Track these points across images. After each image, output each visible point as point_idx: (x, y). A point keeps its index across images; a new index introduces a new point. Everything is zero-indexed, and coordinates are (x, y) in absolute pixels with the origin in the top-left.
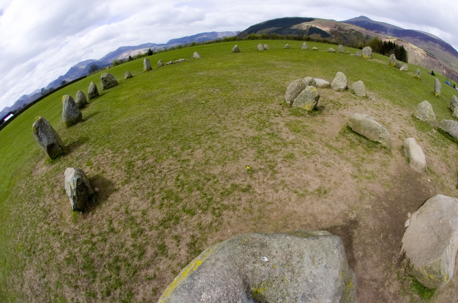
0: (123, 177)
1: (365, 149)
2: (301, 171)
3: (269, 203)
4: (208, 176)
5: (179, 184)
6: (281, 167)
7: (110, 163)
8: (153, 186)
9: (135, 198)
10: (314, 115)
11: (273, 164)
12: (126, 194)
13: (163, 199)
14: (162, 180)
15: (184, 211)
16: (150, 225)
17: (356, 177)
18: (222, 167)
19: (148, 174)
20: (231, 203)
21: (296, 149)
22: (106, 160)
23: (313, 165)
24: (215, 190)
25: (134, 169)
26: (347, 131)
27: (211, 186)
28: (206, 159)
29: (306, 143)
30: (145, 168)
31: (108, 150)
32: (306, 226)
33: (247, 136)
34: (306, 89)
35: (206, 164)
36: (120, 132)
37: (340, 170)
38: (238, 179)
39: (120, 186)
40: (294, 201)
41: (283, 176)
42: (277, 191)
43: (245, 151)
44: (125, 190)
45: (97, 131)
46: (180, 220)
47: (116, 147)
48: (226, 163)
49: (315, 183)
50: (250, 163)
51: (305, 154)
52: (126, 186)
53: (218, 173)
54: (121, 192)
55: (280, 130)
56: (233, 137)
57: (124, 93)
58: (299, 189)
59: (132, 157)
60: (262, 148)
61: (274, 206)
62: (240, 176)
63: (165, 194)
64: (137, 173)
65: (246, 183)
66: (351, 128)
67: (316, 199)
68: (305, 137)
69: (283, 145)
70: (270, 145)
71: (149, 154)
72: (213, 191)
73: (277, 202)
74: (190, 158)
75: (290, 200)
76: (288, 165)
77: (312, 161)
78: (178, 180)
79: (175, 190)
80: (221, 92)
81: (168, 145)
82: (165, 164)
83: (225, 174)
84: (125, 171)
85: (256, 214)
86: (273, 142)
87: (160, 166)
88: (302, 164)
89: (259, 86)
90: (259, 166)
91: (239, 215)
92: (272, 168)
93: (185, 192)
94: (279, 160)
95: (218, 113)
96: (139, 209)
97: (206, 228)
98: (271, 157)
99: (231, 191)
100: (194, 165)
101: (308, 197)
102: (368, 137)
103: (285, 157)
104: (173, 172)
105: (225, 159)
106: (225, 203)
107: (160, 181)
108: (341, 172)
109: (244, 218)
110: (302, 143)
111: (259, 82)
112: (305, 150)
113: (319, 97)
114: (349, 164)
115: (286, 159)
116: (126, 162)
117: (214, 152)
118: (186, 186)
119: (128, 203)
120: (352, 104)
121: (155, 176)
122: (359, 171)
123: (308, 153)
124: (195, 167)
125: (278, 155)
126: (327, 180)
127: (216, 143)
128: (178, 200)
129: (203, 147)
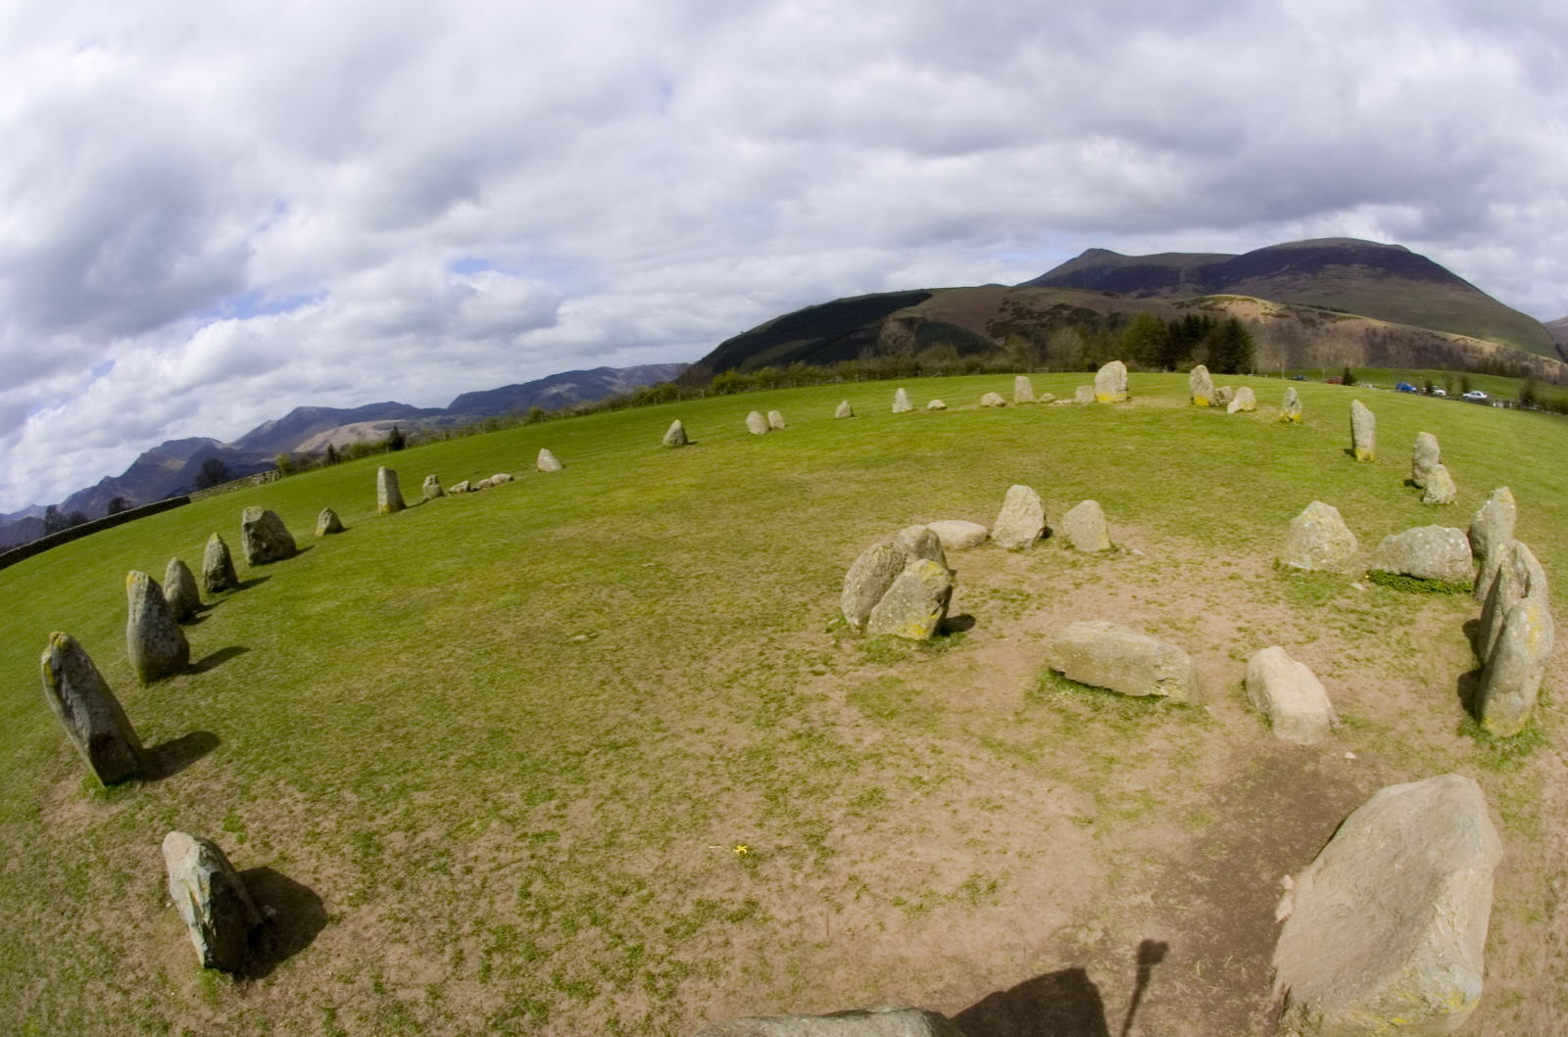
0: (352, 880)
1: (1115, 727)
2: (907, 838)
3: (817, 946)
4: (619, 883)
5: (532, 908)
6: (843, 836)
7: (302, 831)
8: (451, 915)
9: (399, 948)
10: (939, 651)
11: (817, 830)
12: (368, 935)
13: (488, 953)
14: (477, 896)
15: (561, 988)
16: (458, 1027)
17: (1090, 822)
18: (660, 853)
19: (432, 876)
20: (700, 956)
21: (889, 773)
22: (287, 819)
23: (945, 814)
24: (648, 921)
25: (381, 857)
26: (1049, 685)
27: (632, 910)
28: (609, 830)
29: (918, 750)
30: (417, 856)
31: (291, 789)
32: (942, 992)
33: (730, 750)
34: (906, 573)
35: (610, 844)
36: (321, 729)
37: (1035, 813)
38: (714, 887)
39: (345, 908)
40: (897, 929)
41: (854, 863)
42: (839, 909)
43: (726, 797)
44: (364, 923)
45: (243, 716)
46: (551, 1014)
47: (314, 780)
48: (675, 839)
49: (958, 866)
50: (747, 834)
51: (918, 781)
52: (365, 908)
53: (651, 871)
54: (351, 927)
55: (830, 719)
56: (686, 756)
57: (318, 589)
58: (909, 894)
59: (372, 819)
60: (778, 785)
61: (834, 952)
62: (718, 876)
63: (493, 938)
64: (394, 870)
65: (740, 896)
66: (1062, 674)
67: (965, 913)
68: (914, 731)
69: (845, 765)
70: (803, 770)
71: (425, 812)
72: (640, 925)
73: (844, 940)
74: (559, 829)
75: (882, 926)
76: (863, 828)
77: (941, 802)
78: (528, 895)
79: (523, 926)
80: (636, 602)
81: (483, 786)
82: (481, 847)
83: (673, 873)
84: (355, 861)
85: (784, 981)
86: (813, 760)
87: (466, 851)
88: (911, 816)
89: (757, 570)
90: (777, 841)
91: (731, 988)
92: (815, 840)
93: (555, 931)
94: (837, 815)
95: (631, 676)
96: (418, 981)
97: (633, 1031)
98: (809, 808)
99: (698, 921)
100: (572, 852)
101: (939, 910)
102: (1119, 689)
103: (853, 805)
104: (507, 871)
105: (666, 827)
106: (684, 956)
107: (471, 899)
108: (1036, 817)
109: (746, 994)
110: (906, 751)
111: (757, 558)
112: (916, 771)
113: (949, 591)
114: (1065, 788)
115: (857, 809)
116: (355, 834)
117: (628, 807)
118: (556, 914)
119: (378, 962)
120: (1063, 588)
121: (453, 881)
122: (1100, 800)
123: (926, 778)
124: (576, 856)
125: (833, 799)
126: (994, 849)
127: (632, 778)
128: (534, 955)
129: (593, 793)
